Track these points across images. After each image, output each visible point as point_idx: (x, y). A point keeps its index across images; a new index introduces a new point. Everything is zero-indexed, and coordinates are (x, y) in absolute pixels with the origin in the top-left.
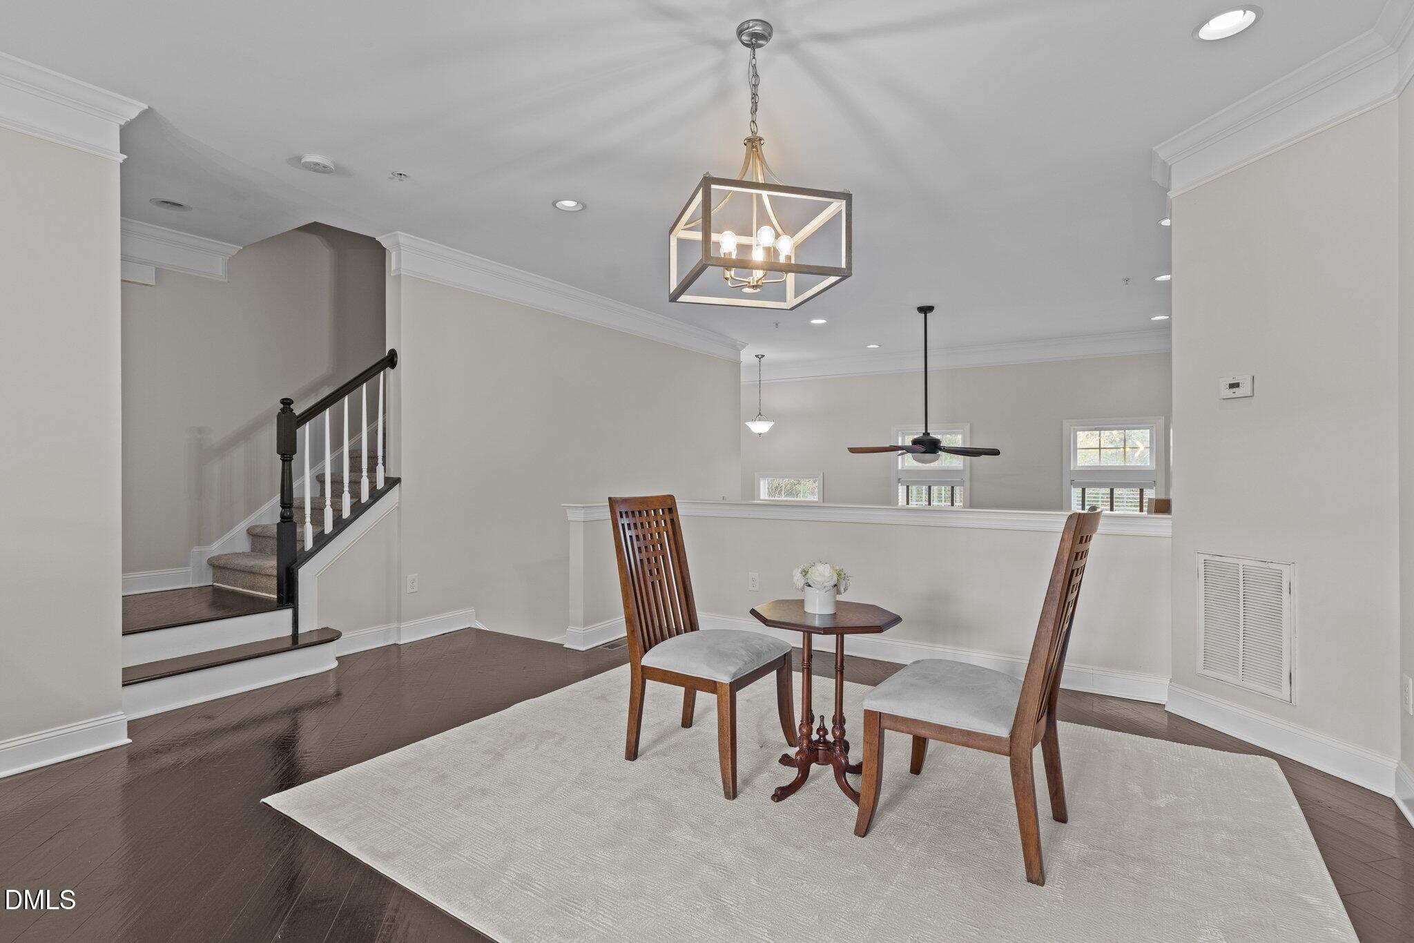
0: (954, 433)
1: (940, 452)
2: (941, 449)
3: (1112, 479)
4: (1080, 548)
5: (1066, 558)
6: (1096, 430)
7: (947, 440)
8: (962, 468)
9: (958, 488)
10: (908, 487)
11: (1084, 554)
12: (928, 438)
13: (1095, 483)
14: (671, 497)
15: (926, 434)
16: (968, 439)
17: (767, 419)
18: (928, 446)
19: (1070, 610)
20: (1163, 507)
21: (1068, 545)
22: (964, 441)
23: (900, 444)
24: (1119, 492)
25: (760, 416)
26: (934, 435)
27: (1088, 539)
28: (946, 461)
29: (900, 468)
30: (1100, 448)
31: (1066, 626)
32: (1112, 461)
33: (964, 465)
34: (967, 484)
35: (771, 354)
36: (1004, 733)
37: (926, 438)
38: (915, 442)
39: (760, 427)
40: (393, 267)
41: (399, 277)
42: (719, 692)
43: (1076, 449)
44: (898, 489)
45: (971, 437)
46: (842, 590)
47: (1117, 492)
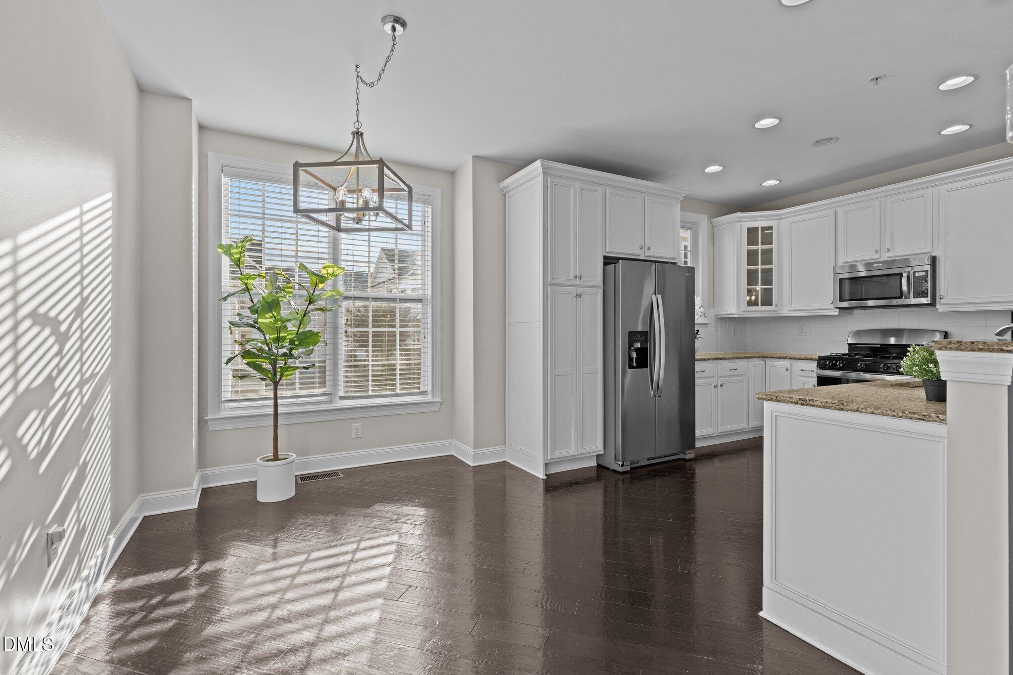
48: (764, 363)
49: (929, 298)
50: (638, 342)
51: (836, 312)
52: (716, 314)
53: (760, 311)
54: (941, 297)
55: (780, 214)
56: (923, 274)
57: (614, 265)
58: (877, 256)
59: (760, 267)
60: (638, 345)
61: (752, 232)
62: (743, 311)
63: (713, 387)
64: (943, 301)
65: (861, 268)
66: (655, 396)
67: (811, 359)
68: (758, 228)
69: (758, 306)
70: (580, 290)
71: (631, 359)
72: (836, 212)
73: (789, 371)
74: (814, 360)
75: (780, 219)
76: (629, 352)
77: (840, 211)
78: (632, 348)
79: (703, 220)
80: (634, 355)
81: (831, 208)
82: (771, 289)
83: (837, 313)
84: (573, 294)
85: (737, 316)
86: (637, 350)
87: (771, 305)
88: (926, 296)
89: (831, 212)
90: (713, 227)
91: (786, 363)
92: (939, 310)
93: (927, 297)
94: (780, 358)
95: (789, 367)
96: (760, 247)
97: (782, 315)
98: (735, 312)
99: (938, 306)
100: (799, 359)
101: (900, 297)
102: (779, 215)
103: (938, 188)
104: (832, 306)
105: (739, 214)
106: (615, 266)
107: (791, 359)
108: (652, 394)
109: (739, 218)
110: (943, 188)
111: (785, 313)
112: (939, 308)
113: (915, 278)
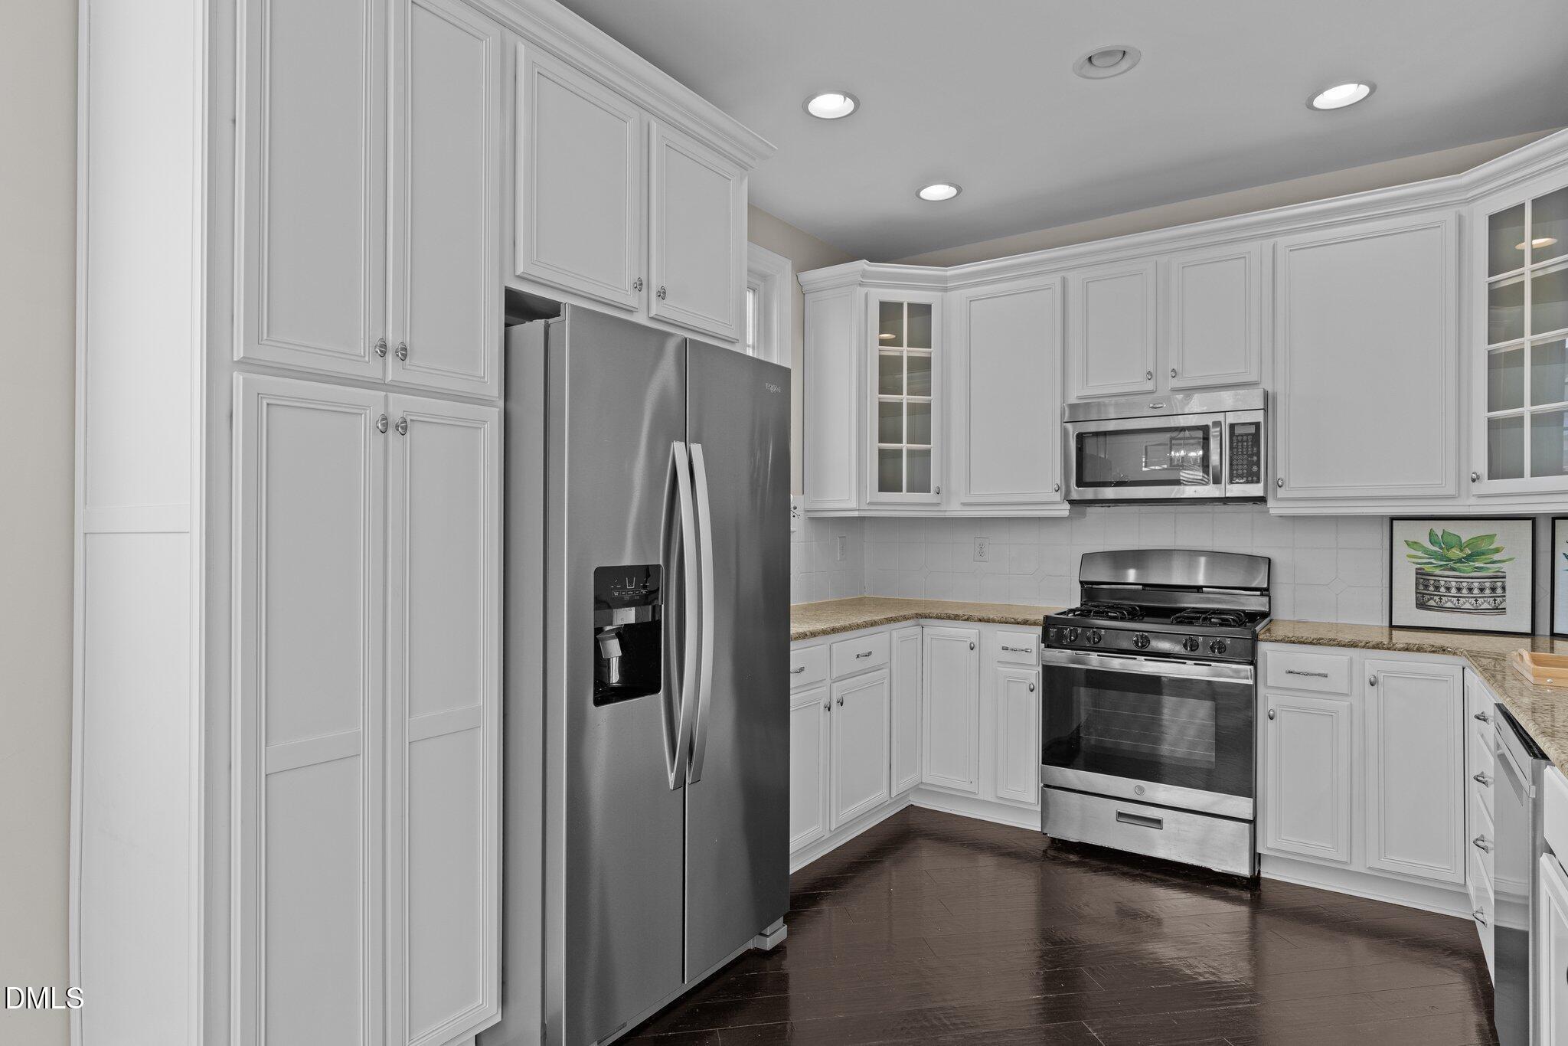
48: (919, 629)
49: (1261, 485)
50: (628, 604)
51: (1064, 510)
52: (808, 507)
53: (904, 502)
54: (1280, 483)
55: (946, 277)
56: (1252, 430)
57: (542, 321)
58: (1150, 384)
59: (905, 398)
60: (627, 616)
61: (889, 313)
62: (870, 503)
63: (822, 707)
64: (1281, 493)
66: (681, 782)
67: (1025, 623)
68: (901, 305)
69: (901, 491)
70: (399, 406)
71: (601, 664)
72: (1064, 281)
73: (976, 650)
74: (1035, 624)
75: (946, 290)
76: (597, 642)
77: (1075, 279)
78: (608, 628)
79: (781, 268)
80: (614, 649)
81: (1056, 271)
82: (928, 453)
83: (1066, 513)
84: (374, 413)
85: (856, 514)
86: (625, 635)
87: (926, 489)
88: (1255, 479)
89: (1055, 280)
90: (802, 293)
91: (968, 632)
92: (1272, 511)
93: (1258, 481)
94: (956, 618)
95: (975, 640)
96: (906, 351)
97: (948, 514)
98: (853, 504)
99: (1271, 503)
100: (1000, 622)
101: (1206, 480)
102: (945, 279)
103: (1271, 241)
104: (1059, 497)
105: (863, 264)
106: (547, 327)
107: (980, 620)
108: (672, 777)
109: (865, 274)
110: (1283, 241)
111: (955, 509)
112: (1274, 507)
113: (1235, 438)
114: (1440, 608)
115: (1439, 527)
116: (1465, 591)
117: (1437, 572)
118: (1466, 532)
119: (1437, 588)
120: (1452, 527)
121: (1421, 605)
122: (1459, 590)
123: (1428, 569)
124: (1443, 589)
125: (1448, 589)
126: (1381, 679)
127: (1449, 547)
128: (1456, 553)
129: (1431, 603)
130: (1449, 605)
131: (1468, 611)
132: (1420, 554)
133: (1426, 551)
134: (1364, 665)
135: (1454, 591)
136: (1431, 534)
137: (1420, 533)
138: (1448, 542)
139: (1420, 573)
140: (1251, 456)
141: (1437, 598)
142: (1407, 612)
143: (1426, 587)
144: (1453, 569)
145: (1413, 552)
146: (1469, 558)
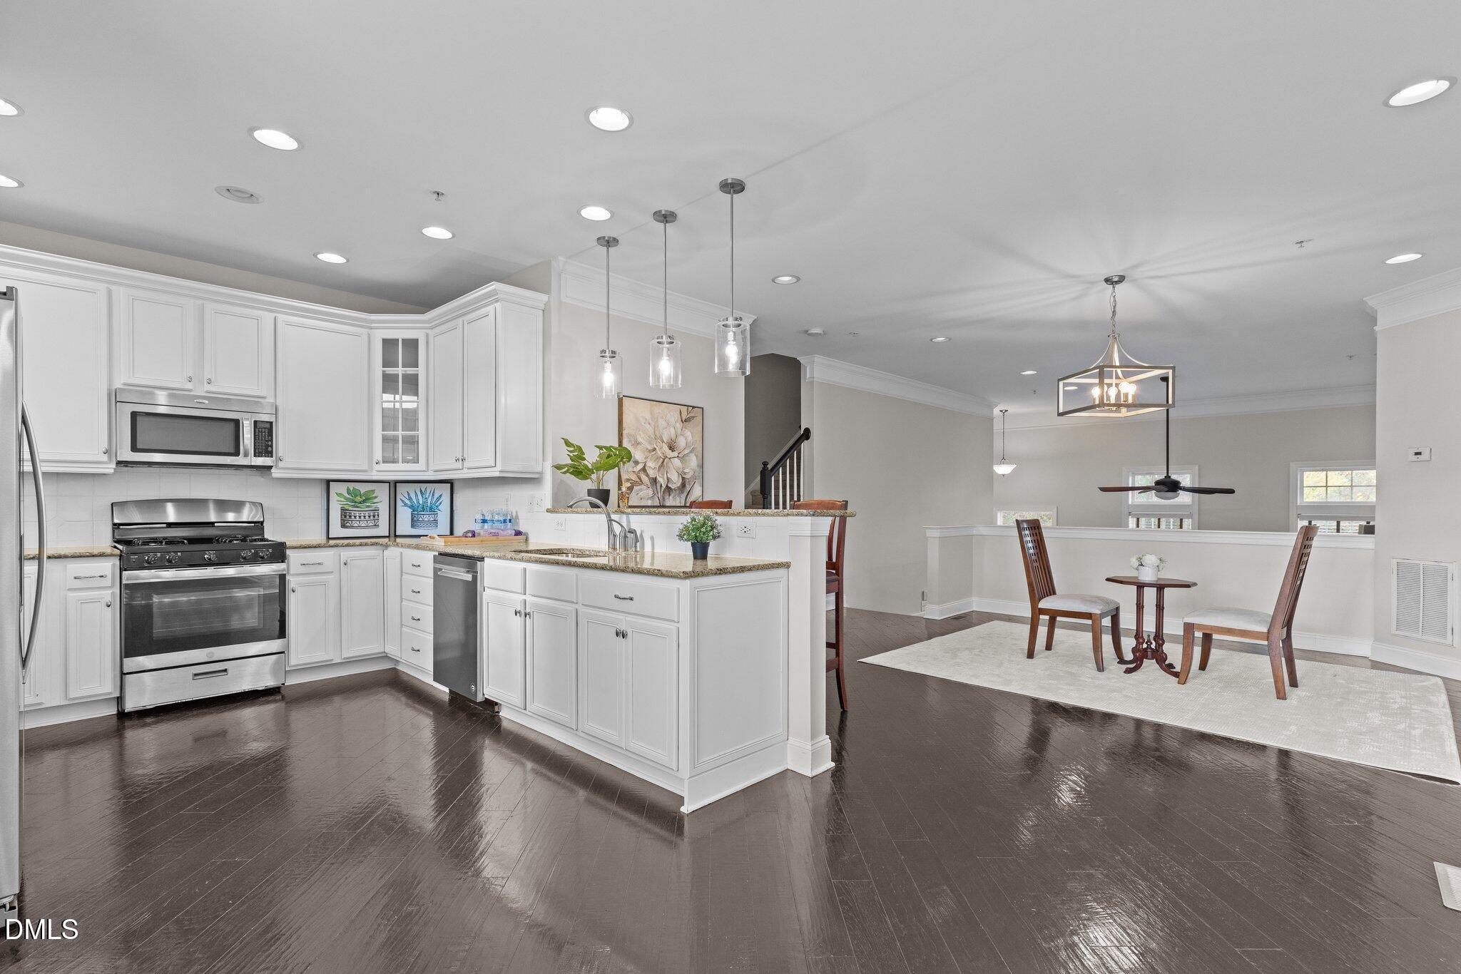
0: (1182, 474)
1: (1180, 491)
2: (1181, 489)
3: (1338, 513)
4: (1307, 543)
5: (1299, 547)
6: (1323, 470)
7: (1186, 481)
8: (1190, 503)
9: (1186, 520)
10: (1138, 520)
11: (1310, 546)
12: (1170, 480)
13: (1321, 516)
14: (1037, 520)
15: (1168, 477)
16: (1197, 478)
17: (1011, 463)
18: (1169, 486)
19: (1301, 575)
20: (1369, 530)
21: (1300, 541)
22: (1192, 480)
23: (1130, 486)
24: (1345, 525)
25: (1004, 460)
26: (1174, 477)
27: (1312, 539)
28: (1184, 498)
29: (1130, 503)
30: (1327, 487)
31: (1299, 582)
32: (1334, 497)
33: (1193, 501)
34: (1196, 517)
35: (1013, 409)
36: (1265, 630)
37: (1167, 480)
38: (1158, 483)
39: (1002, 469)
40: (808, 376)
41: (812, 383)
42: (1093, 618)
43: (1302, 487)
44: (1128, 521)
45: (1199, 477)
46: (1161, 569)
47: (1342, 524)
49: (272, 459)
51: (111, 468)
54: (282, 459)
56: (268, 426)
58: (189, 386)
64: (281, 464)
65: (162, 397)
67: (102, 555)
72: (110, 291)
74: (112, 555)
77: (121, 293)
81: (102, 281)
83: (112, 471)
88: (268, 455)
89: (100, 287)
92: (274, 475)
93: (270, 457)
99: (273, 470)
100: (73, 557)
101: (237, 453)
104: (105, 458)
107: (48, 558)
112: (275, 473)
113: (257, 429)
114: (352, 527)
115: (351, 486)
116: (362, 518)
117: (350, 508)
118: (363, 488)
119: (350, 517)
120: (357, 486)
121: (343, 526)
122: (360, 517)
123: (346, 507)
124: (353, 517)
125: (355, 517)
126: (349, 561)
127: (356, 496)
128: (358, 499)
129: (348, 524)
130: (356, 525)
131: (364, 528)
132: (342, 499)
133: (345, 498)
134: (340, 556)
135: (358, 518)
136: (348, 489)
137: (342, 488)
138: (354, 493)
139: (343, 510)
140: (267, 441)
141: (350, 522)
142: (336, 530)
143: (345, 516)
144: (358, 507)
145: (340, 499)
146: (364, 501)
